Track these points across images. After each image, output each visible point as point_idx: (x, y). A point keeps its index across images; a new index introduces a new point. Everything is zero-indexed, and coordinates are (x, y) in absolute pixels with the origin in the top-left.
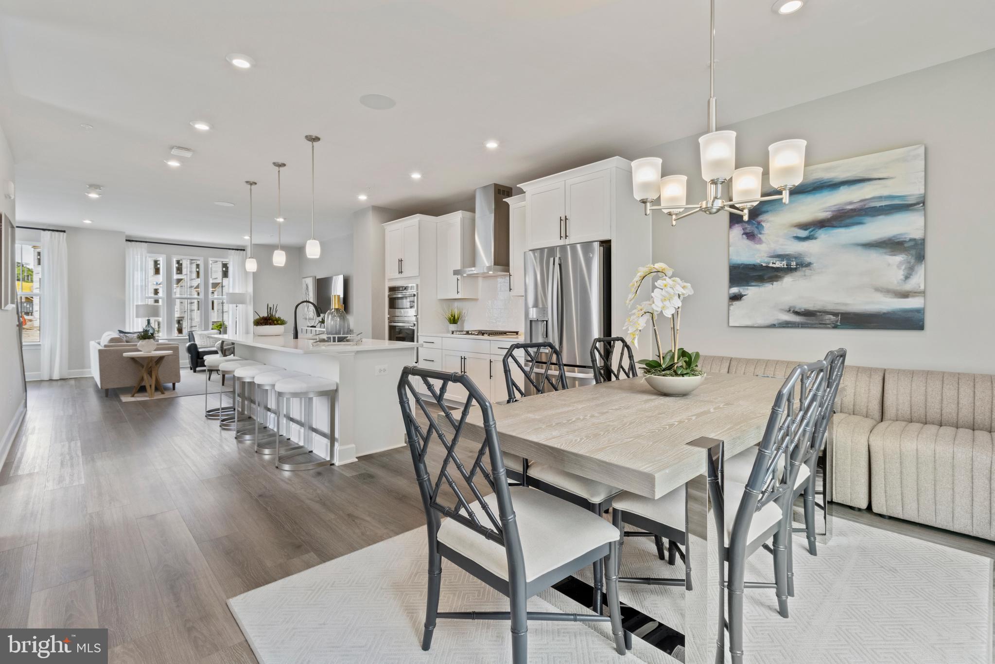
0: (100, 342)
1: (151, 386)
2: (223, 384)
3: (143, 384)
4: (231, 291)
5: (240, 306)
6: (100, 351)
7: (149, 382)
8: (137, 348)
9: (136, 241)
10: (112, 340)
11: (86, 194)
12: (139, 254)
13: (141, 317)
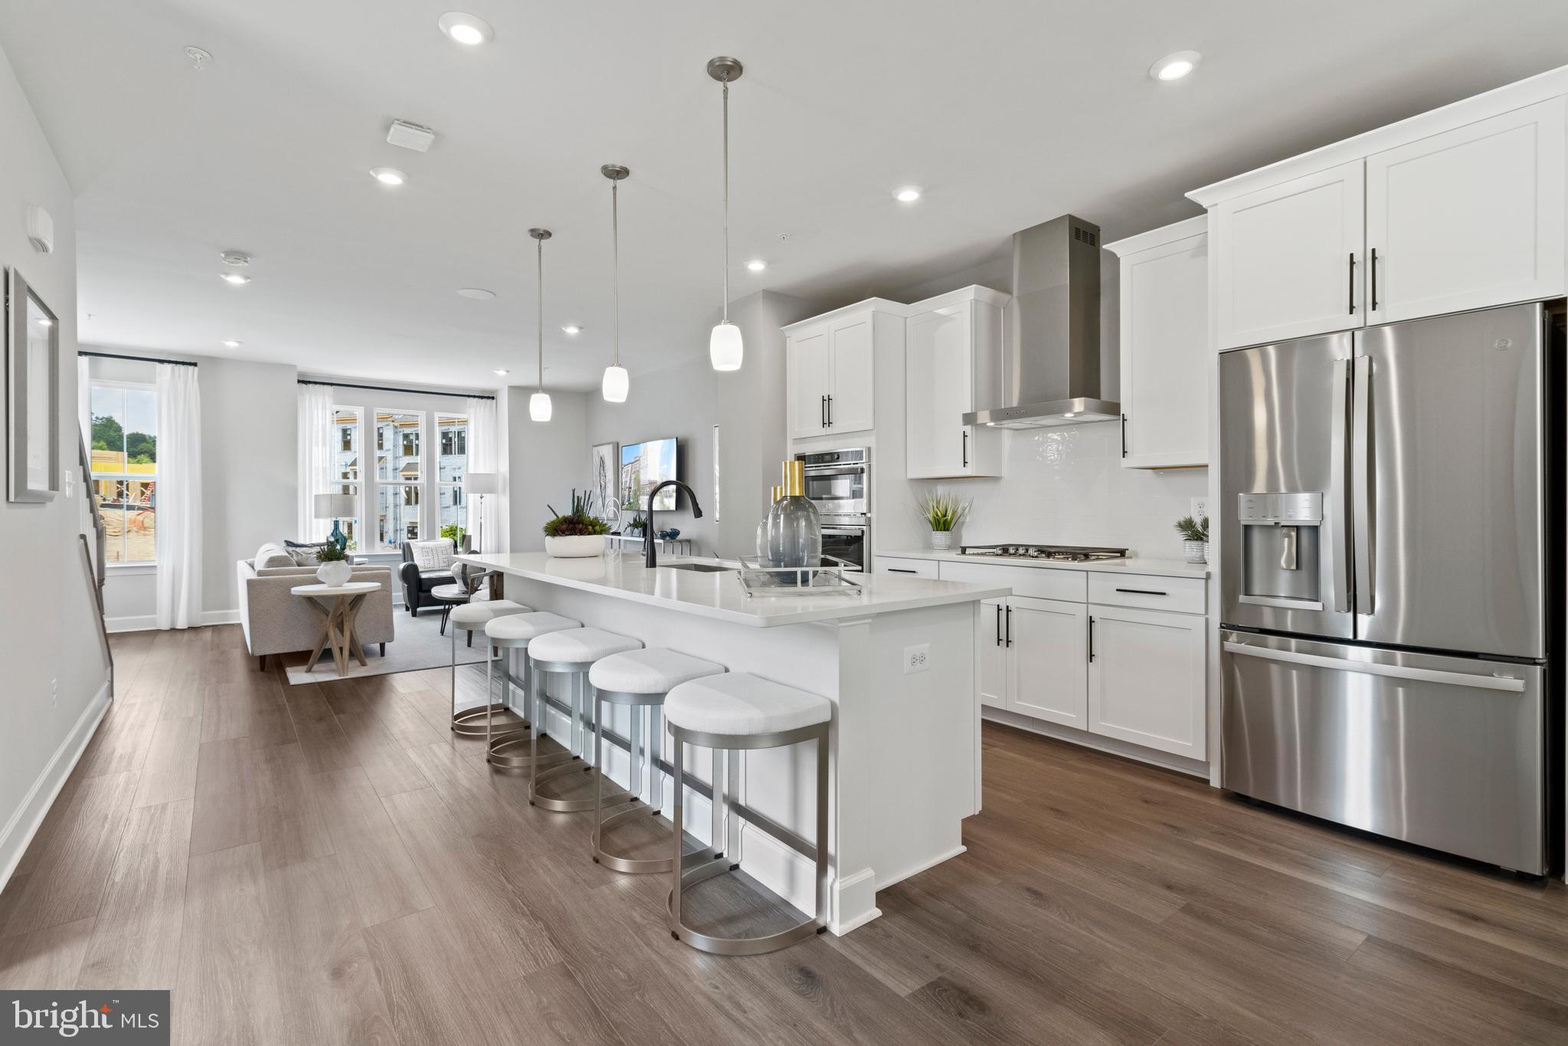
0: (254, 562)
1: (341, 649)
2: (469, 645)
3: (328, 646)
4: (471, 471)
5: (487, 496)
6: (250, 583)
7: (335, 642)
8: (316, 578)
9: (316, 383)
10: (273, 561)
11: (222, 276)
12: (320, 406)
13: (323, 518)
